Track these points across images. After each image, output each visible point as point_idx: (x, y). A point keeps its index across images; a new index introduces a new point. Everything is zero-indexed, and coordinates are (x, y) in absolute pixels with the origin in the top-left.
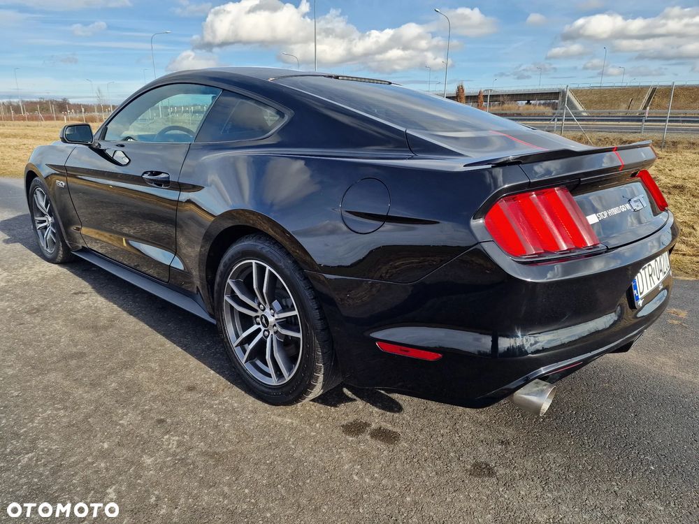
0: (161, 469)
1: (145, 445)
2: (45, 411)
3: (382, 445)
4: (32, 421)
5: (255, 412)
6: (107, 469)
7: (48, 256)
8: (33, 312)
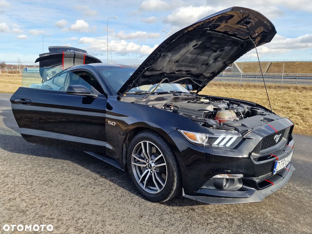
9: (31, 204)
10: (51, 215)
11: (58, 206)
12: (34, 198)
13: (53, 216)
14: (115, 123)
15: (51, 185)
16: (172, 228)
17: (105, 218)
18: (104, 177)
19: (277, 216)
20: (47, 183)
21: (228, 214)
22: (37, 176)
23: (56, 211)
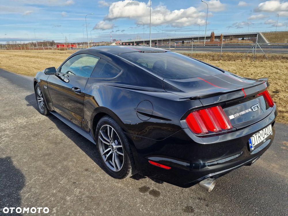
0: (72, 202)
1: (68, 192)
2: (35, 177)
3: (153, 197)
4: (30, 181)
5: (108, 181)
6: (54, 201)
7: (42, 112)
8: (35, 136)
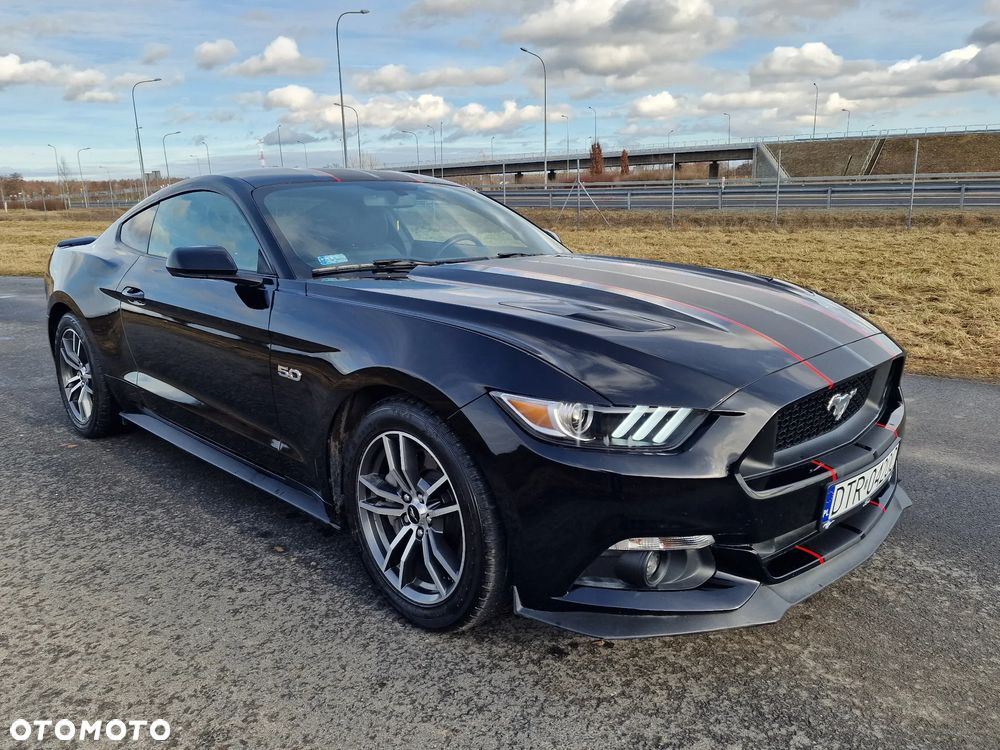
9: (21, 652)
10: (83, 687)
11: (108, 657)
12: (36, 631)
13: (87, 693)
14: (300, 374)
15: (100, 585)
16: (478, 721)
17: (259, 693)
18: (280, 549)
19: (837, 667)
20: (87, 577)
21: (672, 665)
22: (58, 554)
23: (102, 677)
